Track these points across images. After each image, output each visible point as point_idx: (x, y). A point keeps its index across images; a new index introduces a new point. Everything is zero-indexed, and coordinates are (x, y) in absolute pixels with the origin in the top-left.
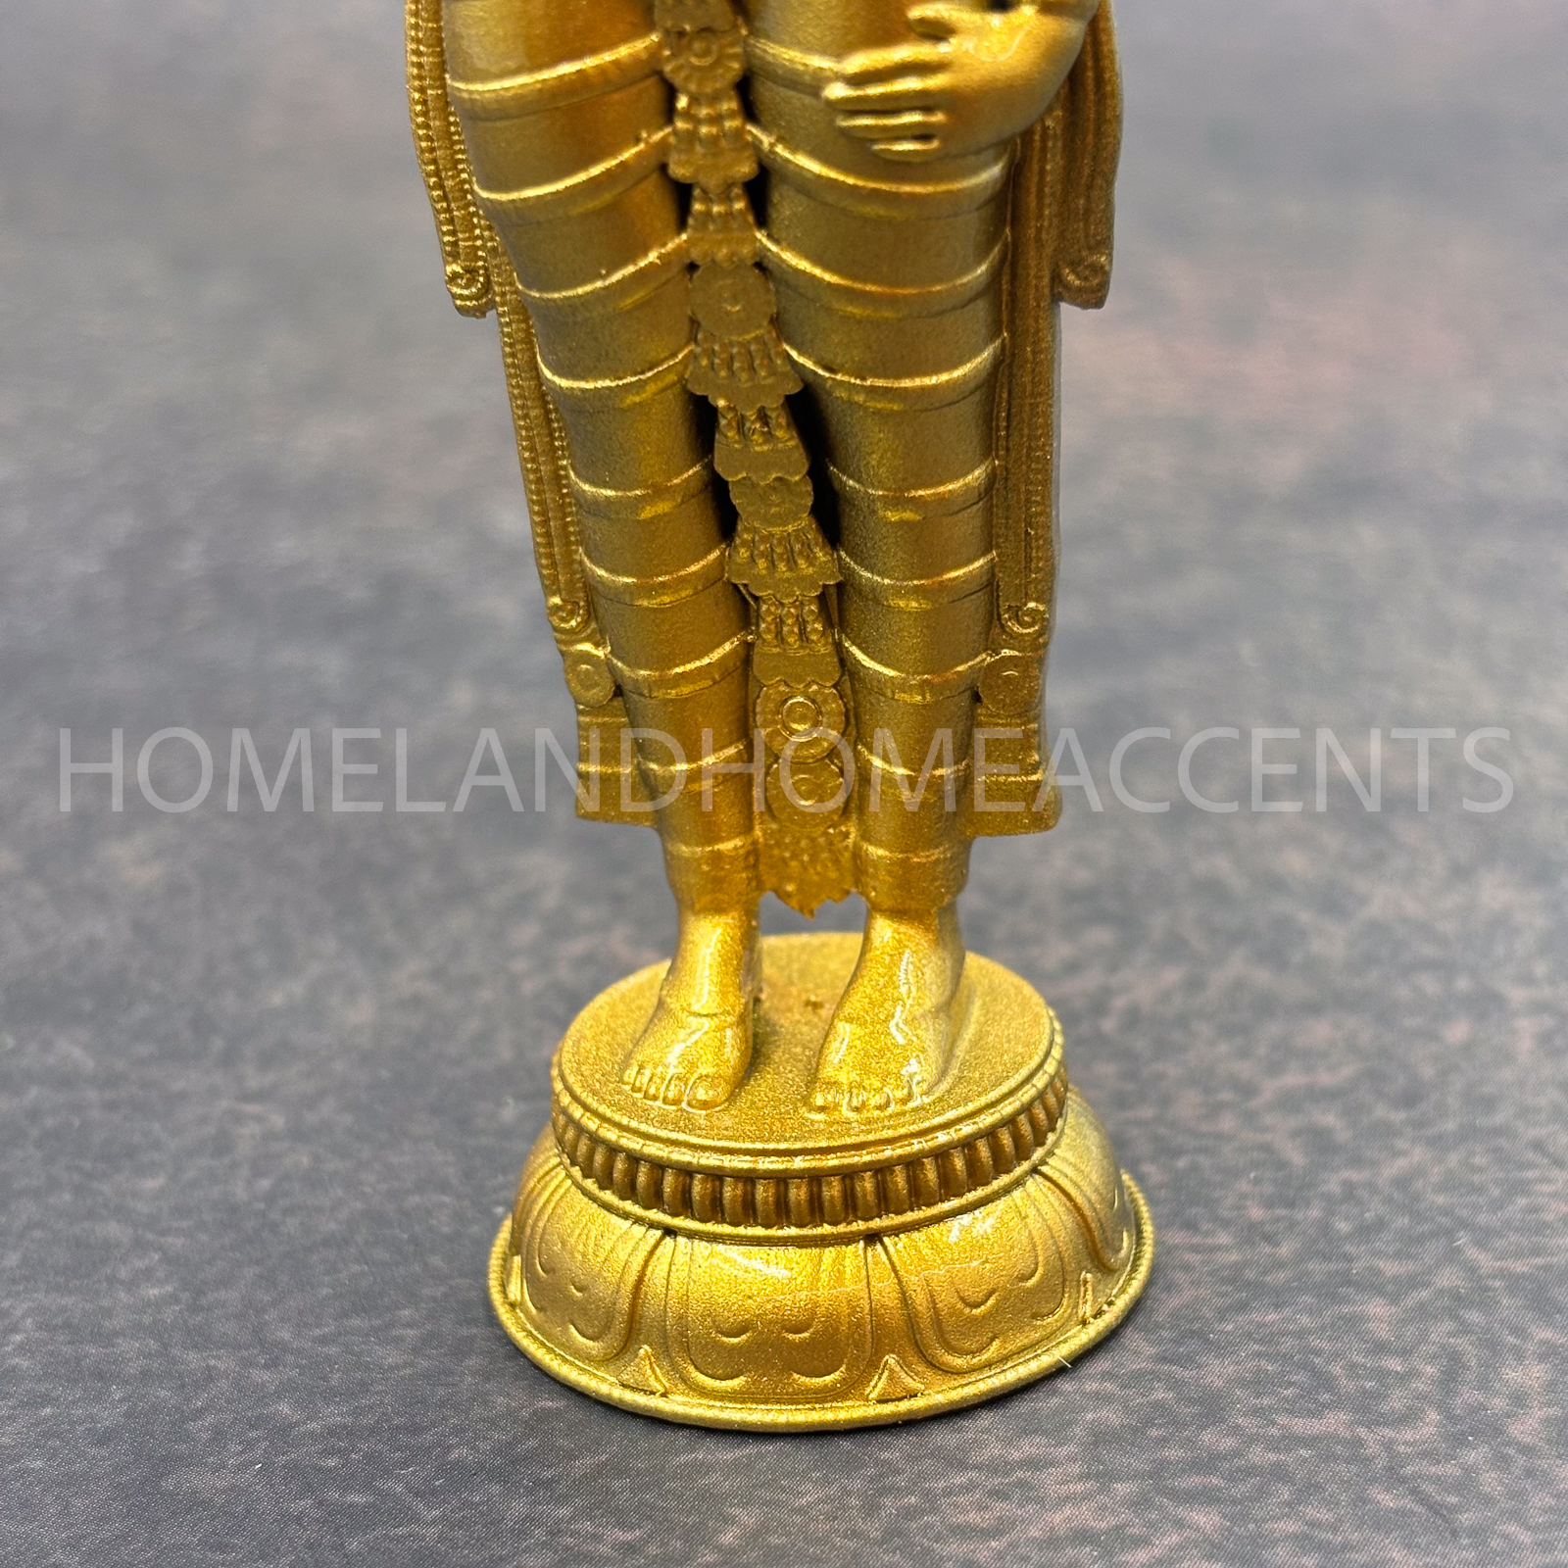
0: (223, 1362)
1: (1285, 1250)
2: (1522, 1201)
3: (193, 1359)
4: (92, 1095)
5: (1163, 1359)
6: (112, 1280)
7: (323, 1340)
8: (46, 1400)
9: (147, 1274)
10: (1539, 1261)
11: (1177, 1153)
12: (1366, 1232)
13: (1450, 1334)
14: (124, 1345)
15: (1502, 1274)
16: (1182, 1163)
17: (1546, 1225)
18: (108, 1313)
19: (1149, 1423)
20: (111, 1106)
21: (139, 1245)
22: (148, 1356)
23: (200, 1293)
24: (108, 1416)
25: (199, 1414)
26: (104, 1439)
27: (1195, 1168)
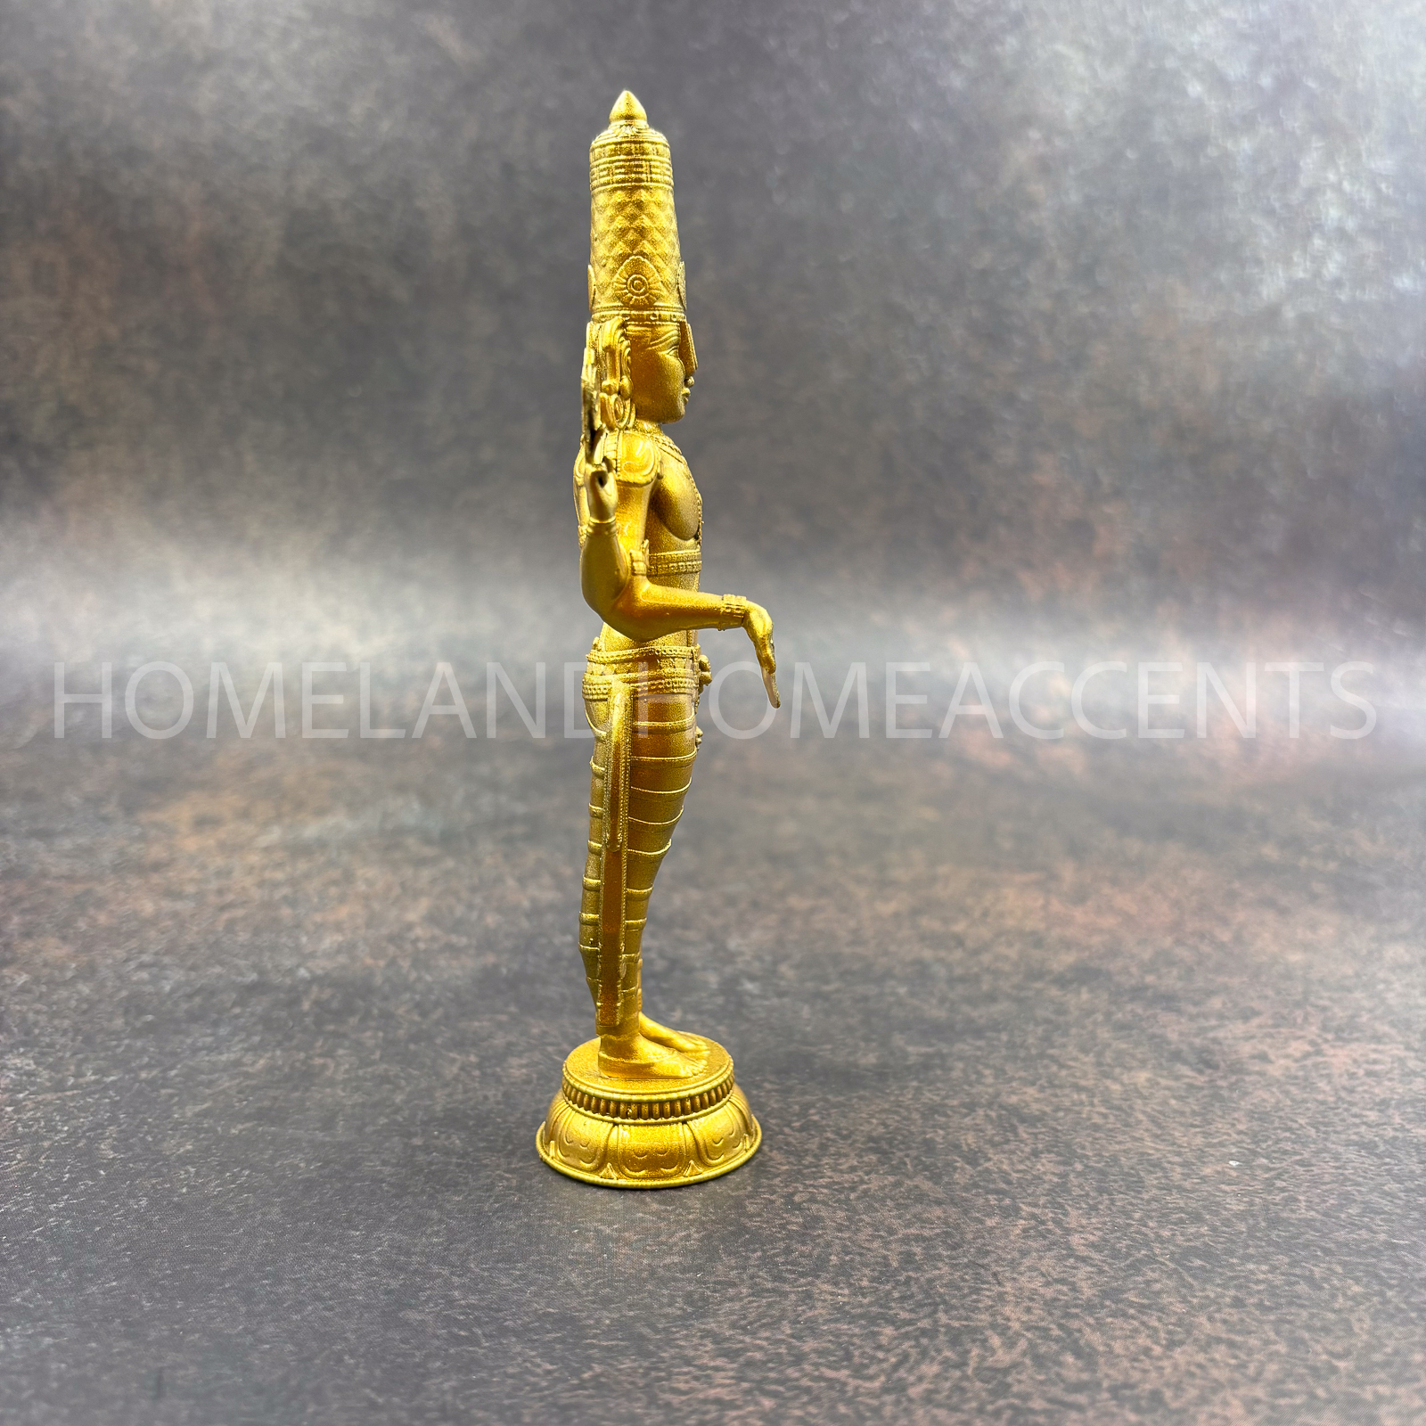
0: (446, 1272)
1: (866, 1301)
2: (975, 1297)
3: (435, 1269)
4: (454, 1160)
5: (792, 1336)
6: (423, 1233)
7: (483, 1270)
8: (377, 1274)
9: (437, 1233)
10: (965, 1323)
11: (847, 1253)
12: (903, 1298)
13: (911, 1347)
14: (414, 1258)
15: (947, 1326)
16: (847, 1258)
17: (978, 1308)
18: (415, 1246)
19: (770, 1361)
20: (459, 1165)
21: (440, 1221)
22: (420, 1264)
23: (452, 1244)
24: (394, 1284)
25: (424, 1290)
26: (388, 1292)
27: (852, 1260)
